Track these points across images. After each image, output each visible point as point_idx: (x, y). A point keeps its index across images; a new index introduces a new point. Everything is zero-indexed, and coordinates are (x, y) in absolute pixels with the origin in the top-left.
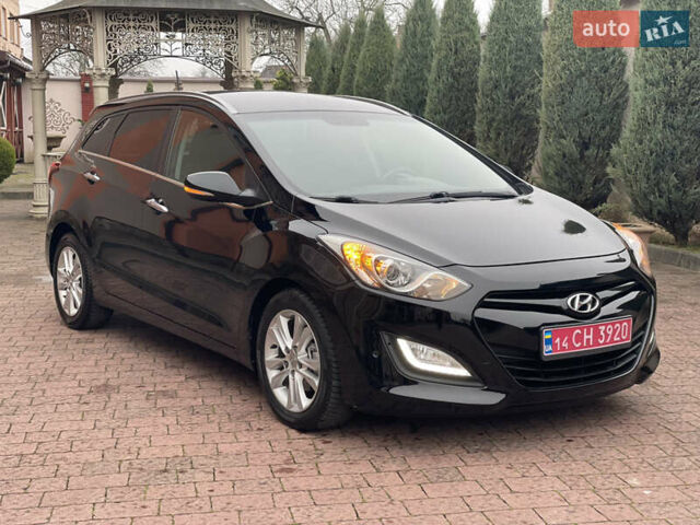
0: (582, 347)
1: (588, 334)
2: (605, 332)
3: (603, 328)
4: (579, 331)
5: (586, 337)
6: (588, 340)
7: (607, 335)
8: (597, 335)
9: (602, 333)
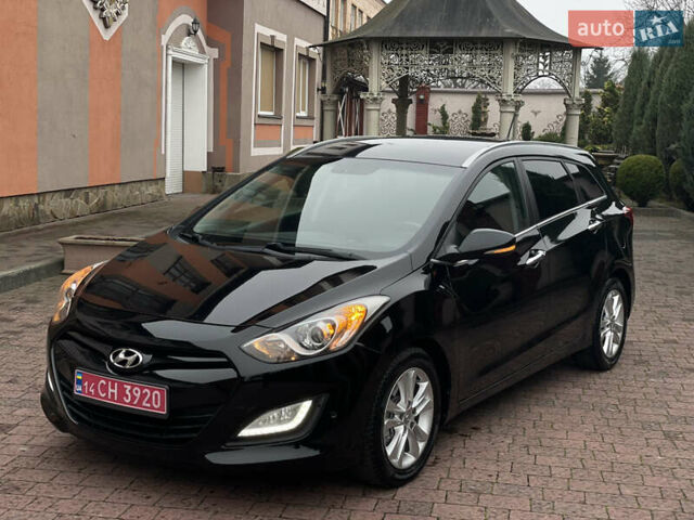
0: (106, 397)
1: (113, 388)
2: (131, 391)
3: (129, 387)
4: (103, 381)
5: (110, 390)
6: (113, 394)
7: (133, 398)
8: (122, 392)
9: (128, 393)
